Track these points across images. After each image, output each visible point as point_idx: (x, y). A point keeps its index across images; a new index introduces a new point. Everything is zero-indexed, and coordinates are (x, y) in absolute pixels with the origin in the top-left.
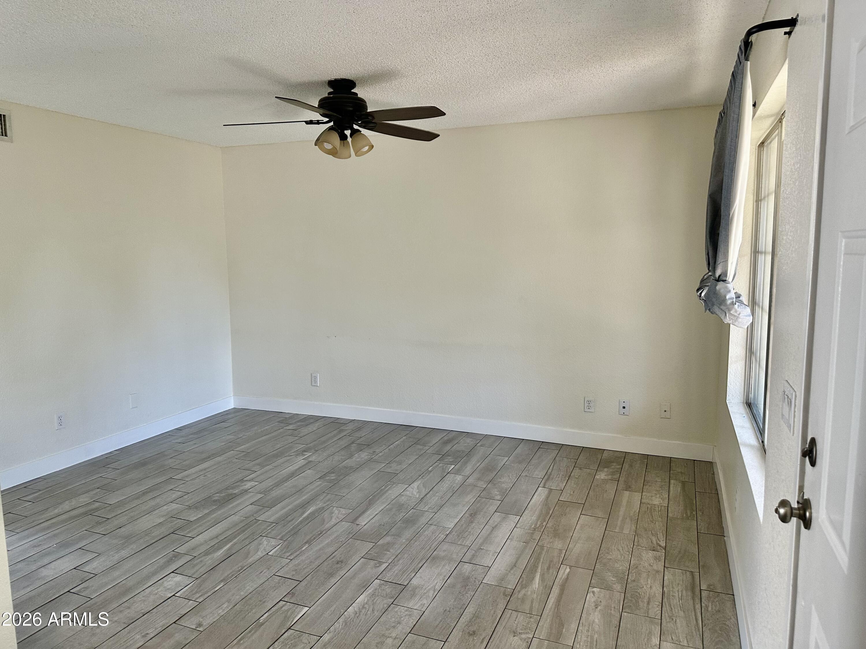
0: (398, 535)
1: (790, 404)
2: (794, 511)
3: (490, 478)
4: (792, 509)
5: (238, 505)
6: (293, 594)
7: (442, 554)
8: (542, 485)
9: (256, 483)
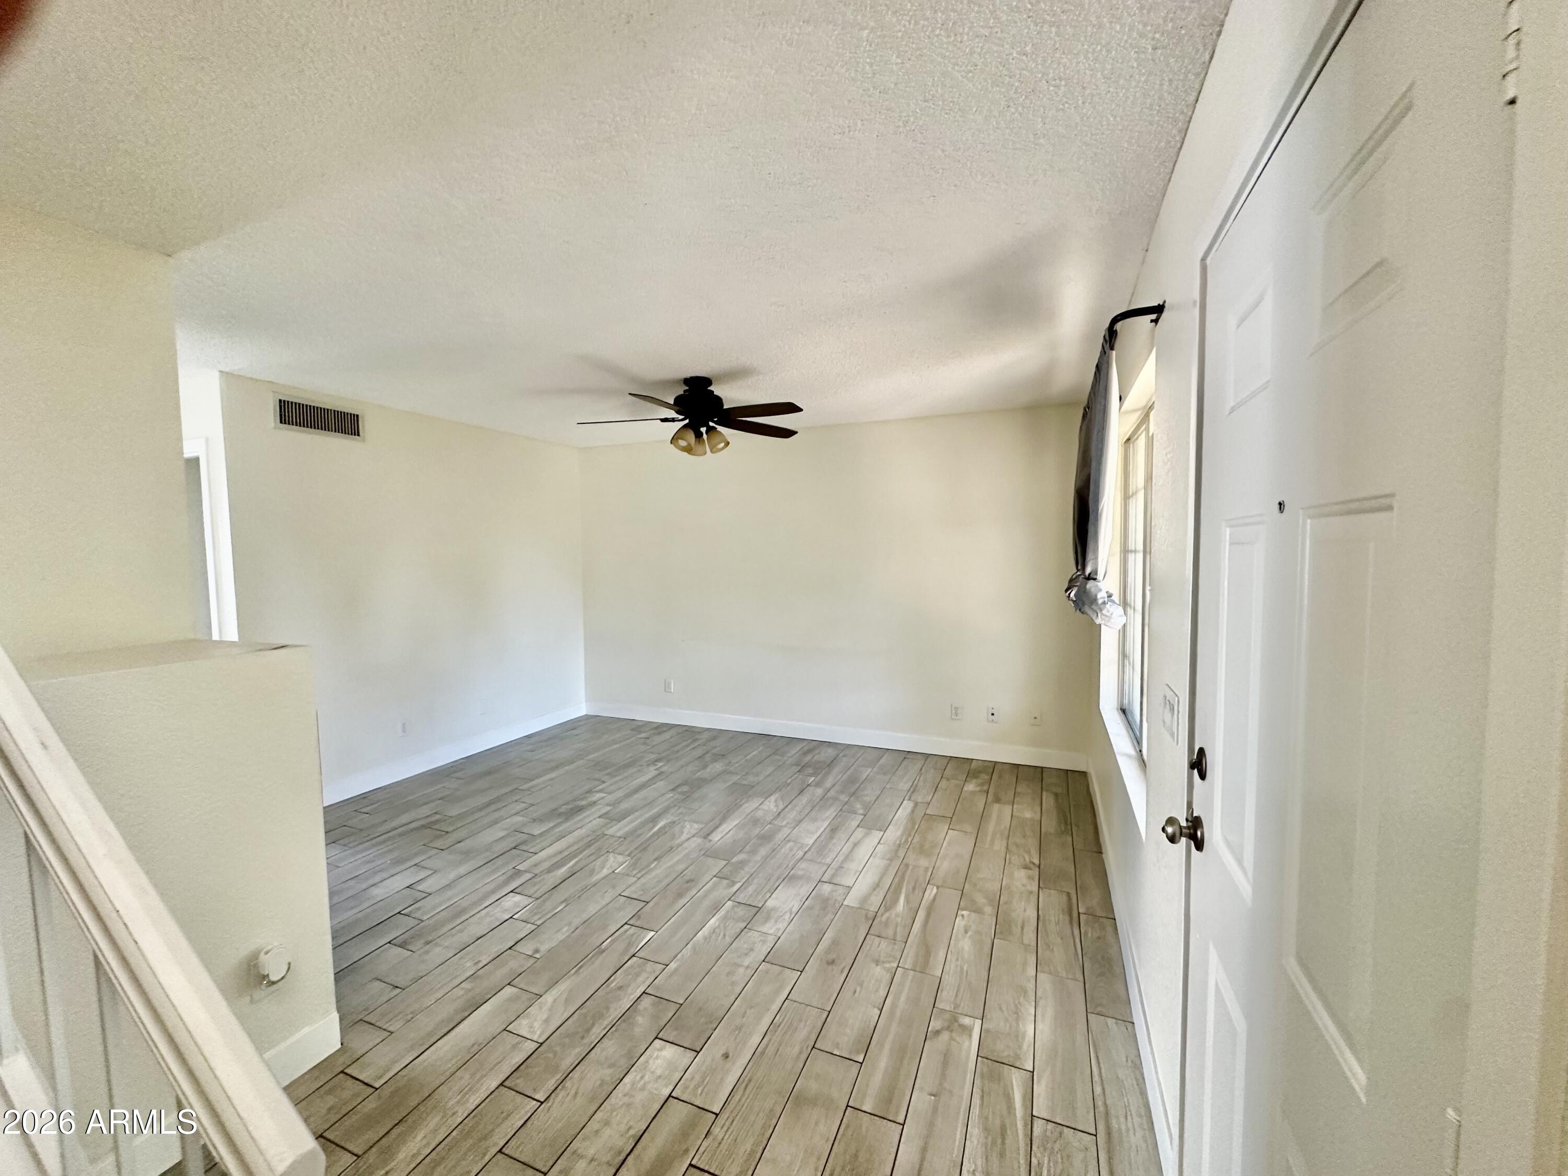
0: (754, 852)
1: (1172, 709)
2: (1184, 830)
3: (852, 790)
4: (1181, 827)
5: (585, 817)
6: (639, 917)
7: (800, 873)
8: (907, 798)
9: (605, 795)
